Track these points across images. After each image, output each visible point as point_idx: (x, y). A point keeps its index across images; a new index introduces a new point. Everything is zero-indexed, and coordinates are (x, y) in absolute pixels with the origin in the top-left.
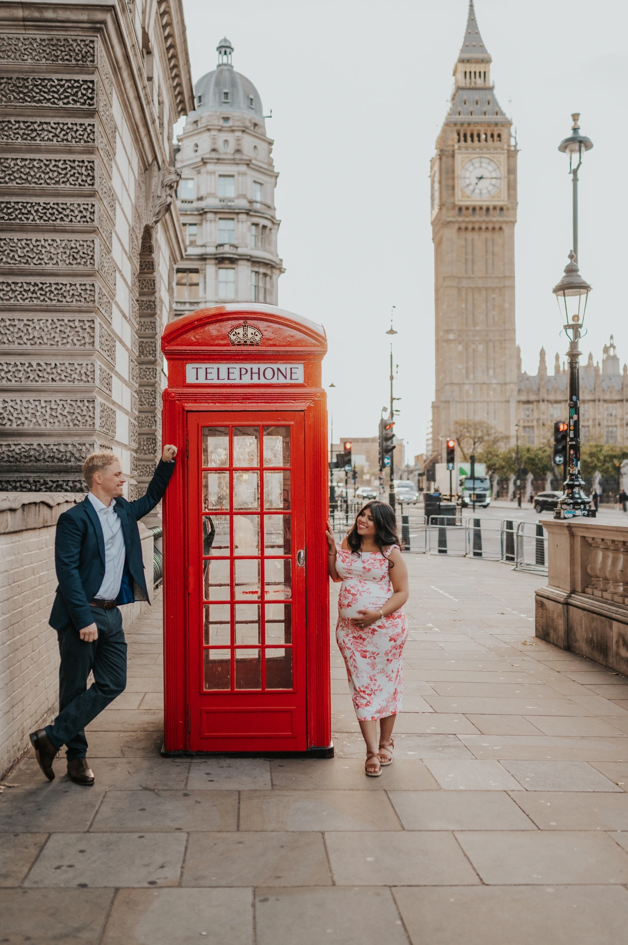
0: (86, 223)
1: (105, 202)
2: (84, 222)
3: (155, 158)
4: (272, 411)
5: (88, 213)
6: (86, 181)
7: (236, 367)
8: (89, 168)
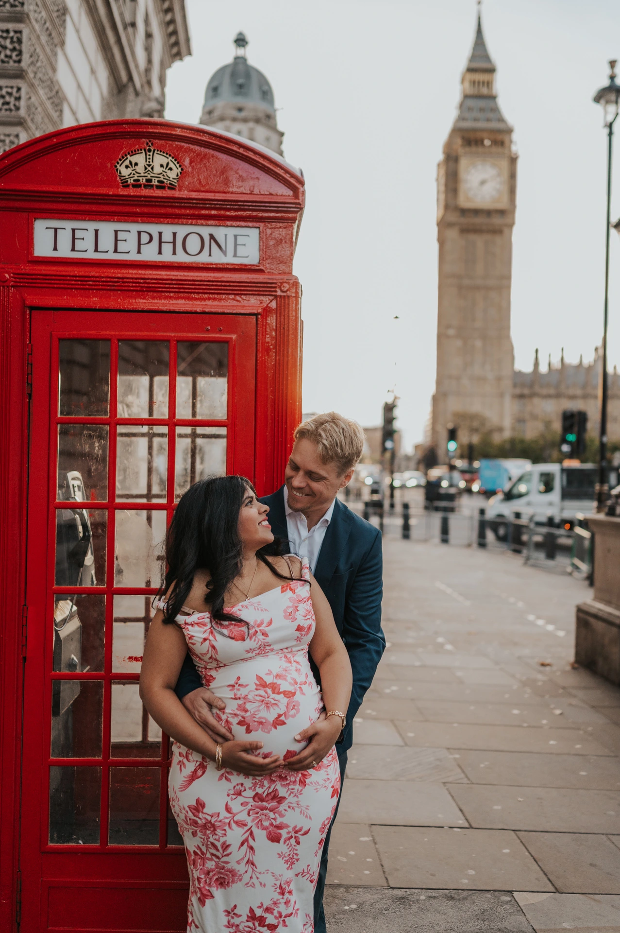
0: (8, 113)
1: (41, 92)
2: (6, 110)
3: (130, 78)
4: (196, 313)
5: (12, 100)
6: (10, 57)
7: (130, 230)
8: (15, 39)
